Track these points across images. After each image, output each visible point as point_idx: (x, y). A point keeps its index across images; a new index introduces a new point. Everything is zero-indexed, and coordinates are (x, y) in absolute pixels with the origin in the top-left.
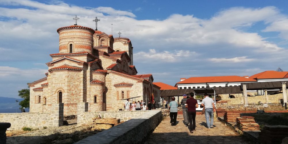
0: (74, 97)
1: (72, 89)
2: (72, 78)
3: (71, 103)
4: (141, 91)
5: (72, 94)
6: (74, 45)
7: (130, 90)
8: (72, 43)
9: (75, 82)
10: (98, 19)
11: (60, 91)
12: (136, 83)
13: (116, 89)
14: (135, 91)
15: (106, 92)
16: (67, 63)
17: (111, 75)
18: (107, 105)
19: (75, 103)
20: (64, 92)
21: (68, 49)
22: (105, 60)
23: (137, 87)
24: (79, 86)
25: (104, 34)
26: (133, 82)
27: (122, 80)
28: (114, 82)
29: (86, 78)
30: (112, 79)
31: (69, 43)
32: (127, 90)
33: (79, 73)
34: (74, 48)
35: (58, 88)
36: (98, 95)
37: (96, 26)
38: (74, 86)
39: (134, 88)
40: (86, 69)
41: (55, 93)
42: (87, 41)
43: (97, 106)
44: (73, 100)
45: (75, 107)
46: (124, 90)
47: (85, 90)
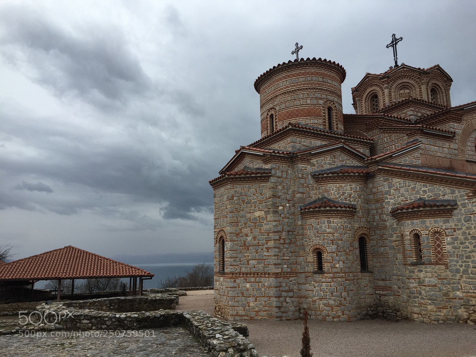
0: (250, 254)
1: (244, 231)
2: (243, 201)
3: (243, 270)
5: (245, 244)
6: (276, 116)
7: (444, 227)
8: (273, 112)
9: (252, 211)
10: (397, 37)
11: (222, 237)
12: (467, 198)
13: (397, 225)
14: (467, 232)
15: (371, 236)
16: (247, 164)
17: (382, 179)
18: (377, 280)
19: (254, 270)
20: (227, 241)
21: (267, 130)
22: (387, 139)
23: (472, 216)
24: (265, 222)
25: (405, 69)
26: (454, 195)
27: (415, 194)
28: (391, 201)
29: (288, 198)
30: (387, 194)
31: (268, 114)
32: (430, 229)
33: (262, 185)
34: (276, 122)
35: (219, 230)
36: (327, 248)
37: (394, 57)
38: (250, 223)
39: (463, 221)
40: (287, 172)
41: (217, 243)
42: (308, 95)
43: (324, 282)
44: (248, 261)
45: (254, 282)
46: (419, 229)
47: (288, 232)
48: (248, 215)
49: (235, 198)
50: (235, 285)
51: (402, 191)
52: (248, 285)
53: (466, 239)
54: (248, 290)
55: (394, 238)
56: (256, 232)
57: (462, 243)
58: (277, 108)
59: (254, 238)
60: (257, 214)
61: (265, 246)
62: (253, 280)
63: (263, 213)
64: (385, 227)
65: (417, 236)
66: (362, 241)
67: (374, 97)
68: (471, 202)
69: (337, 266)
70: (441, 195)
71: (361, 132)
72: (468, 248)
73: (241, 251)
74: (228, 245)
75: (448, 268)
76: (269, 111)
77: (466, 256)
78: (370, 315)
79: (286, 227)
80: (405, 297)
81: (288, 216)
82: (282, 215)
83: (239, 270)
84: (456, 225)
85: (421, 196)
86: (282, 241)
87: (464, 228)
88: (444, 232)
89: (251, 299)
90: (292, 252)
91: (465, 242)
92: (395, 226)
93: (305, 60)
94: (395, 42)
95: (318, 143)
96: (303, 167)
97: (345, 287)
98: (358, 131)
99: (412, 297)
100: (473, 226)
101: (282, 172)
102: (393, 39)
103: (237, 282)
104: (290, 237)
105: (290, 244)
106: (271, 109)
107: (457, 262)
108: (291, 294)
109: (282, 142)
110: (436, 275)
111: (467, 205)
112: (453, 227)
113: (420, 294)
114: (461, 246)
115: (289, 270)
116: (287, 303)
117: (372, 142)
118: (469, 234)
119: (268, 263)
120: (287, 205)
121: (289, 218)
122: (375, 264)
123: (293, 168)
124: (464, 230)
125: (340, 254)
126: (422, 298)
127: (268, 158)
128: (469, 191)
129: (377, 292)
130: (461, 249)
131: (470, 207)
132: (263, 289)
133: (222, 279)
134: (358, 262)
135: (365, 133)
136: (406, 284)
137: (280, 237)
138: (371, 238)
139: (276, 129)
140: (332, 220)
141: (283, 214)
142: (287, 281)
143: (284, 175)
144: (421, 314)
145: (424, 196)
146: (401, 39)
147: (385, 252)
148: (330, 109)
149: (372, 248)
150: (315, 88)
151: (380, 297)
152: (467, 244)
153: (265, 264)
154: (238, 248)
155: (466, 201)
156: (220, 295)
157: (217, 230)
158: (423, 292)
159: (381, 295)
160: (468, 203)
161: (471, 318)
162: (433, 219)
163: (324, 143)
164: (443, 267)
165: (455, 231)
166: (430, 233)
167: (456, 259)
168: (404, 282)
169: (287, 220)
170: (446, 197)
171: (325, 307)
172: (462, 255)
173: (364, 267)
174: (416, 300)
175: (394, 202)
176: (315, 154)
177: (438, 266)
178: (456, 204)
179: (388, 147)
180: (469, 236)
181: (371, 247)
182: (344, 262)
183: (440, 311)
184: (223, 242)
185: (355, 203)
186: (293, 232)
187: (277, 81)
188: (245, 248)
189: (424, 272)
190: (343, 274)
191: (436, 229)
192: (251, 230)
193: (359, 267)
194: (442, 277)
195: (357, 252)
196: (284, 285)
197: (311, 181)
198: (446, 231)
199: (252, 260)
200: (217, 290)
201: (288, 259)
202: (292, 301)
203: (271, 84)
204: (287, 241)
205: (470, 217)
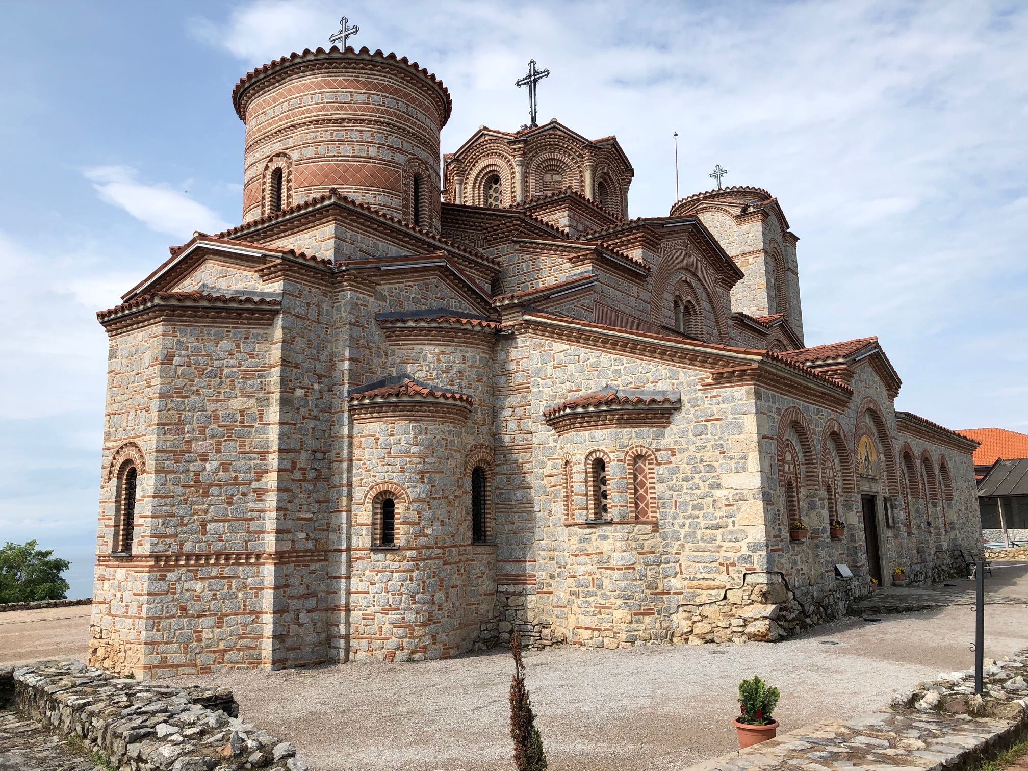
0: (214, 505)
1: (199, 446)
2: (201, 370)
3: (188, 547)
4: (744, 458)
5: (198, 481)
6: (289, 174)
7: (654, 446)
8: (281, 163)
9: (222, 397)
10: (540, 67)
11: (128, 462)
12: (701, 387)
13: (556, 441)
14: (698, 455)
15: (496, 465)
16: (211, 281)
17: (528, 343)
18: (504, 561)
19: (218, 546)
20: (143, 472)
21: (263, 206)
22: (527, 266)
23: (709, 424)
24: (256, 425)
25: (558, 132)
26: (676, 382)
27: (598, 377)
28: (546, 390)
29: (318, 371)
30: (537, 374)
31: (267, 167)
32: (627, 449)
33: (254, 331)
34: (289, 189)
35: (121, 443)
36: (409, 490)
37: (531, 107)
38: (216, 426)
39: (691, 434)
40: (319, 306)
41: (109, 479)
42: (372, 135)
43: (397, 571)
44: (204, 525)
45: (217, 578)
46: (605, 449)
47: (314, 452)
48: (211, 407)
49: (176, 361)
50: (164, 586)
51: (570, 368)
52: (198, 586)
53: (696, 470)
54: (198, 599)
55: (547, 471)
56: (231, 449)
57: (686, 479)
58: (295, 155)
59: (226, 466)
60: (237, 404)
61: (255, 485)
62: (214, 571)
63: (252, 401)
64: (530, 447)
65: (600, 465)
66: (479, 477)
67: (494, 179)
68: (709, 395)
69: (428, 531)
70: (651, 380)
71: (473, 245)
72: (698, 488)
73: (187, 499)
74: (146, 484)
75: (657, 531)
76: (271, 160)
77: (694, 506)
78: (485, 641)
79: (308, 440)
80: (562, 595)
81: (315, 413)
82: (303, 411)
83: (174, 549)
84: (675, 442)
85: (610, 383)
86: (298, 475)
87: (692, 448)
88: (653, 457)
89: (206, 622)
90: (319, 502)
91: (693, 478)
92: (551, 444)
93: (372, 53)
94: (533, 78)
95: (393, 249)
96: (358, 299)
97: (442, 580)
98: (466, 242)
99: (581, 594)
100: (709, 445)
101: (308, 305)
102: (530, 70)
103: (168, 578)
104: (317, 466)
105: (316, 479)
106: (278, 155)
107: (675, 517)
108: (311, 603)
109: (307, 236)
110: (634, 544)
111: (701, 403)
112: (672, 446)
113: (601, 586)
114: (686, 484)
115: (310, 545)
116: (300, 625)
117: (497, 267)
118: (702, 461)
119: (258, 529)
120: (316, 386)
121: (317, 419)
122: (501, 526)
123: (335, 300)
124: (691, 453)
125: (434, 503)
126: (604, 596)
127: (275, 266)
128: (706, 375)
129: (500, 589)
130: (685, 490)
131: (706, 406)
132: (240, 595)
133: (121, 573)
134: (468, 523)
135: (480, 249)
136: (568, 566)
137: (294, 464)
138: (497, 469)
139: (288, 204)
140: (424, 427)
141: (303, 407)
142: (304, 571)
143: (313, 314)
144: (599, 630)
145: (616, 383)
146: (547, 73)
147: (524, 501)
148: (417, 180)
149: (497, 492)
150: (388, 124)
151: (507, 599)
152: (696, 481)
153: (251, 530)
154: (179, 490)
155: (700, 394)
156: (114, 616)
157: (115, 444)
158: (607, 582)
159: (508, 595)
160: (702, 398)
161: (696, 631)
162: (633, 430)
163: (404, 253)
164: (649, 528)
165: (674, 455)
166: (628, 458)
167: (673, 510)
168: (563, 563)
169: (313, 423)
170: (660, 386)
171: (395, 630)
172: (686, 504)
173: (479, 534)
174: (591, 599)
175: (551, 393)
176: (388, 273)
177: (638, 527)
178: (679, 400)
179: (529, 283)
180: (701, 465)
181: (496, 489)
182: (443, 523)
183: (638, 621)
184: (133, 474)
185: (470, 392)
186: (324, 453)
187: (299, 90)
188: (198, 491)
189: (610, 540)
190: (440, 551)
191: (639, 449)
192: (218, 444)
193: (470, 534)
194: (645, 550)
195: (468, 500)
196: (295, 581)
197: (376, 334)
198: (658, 454)
199: (216, 521)
200: (104, 603)
201: (310, 520)
202: (312, 620)
203: (281, 95)
204: (311, 475)
205: (706, 426)
